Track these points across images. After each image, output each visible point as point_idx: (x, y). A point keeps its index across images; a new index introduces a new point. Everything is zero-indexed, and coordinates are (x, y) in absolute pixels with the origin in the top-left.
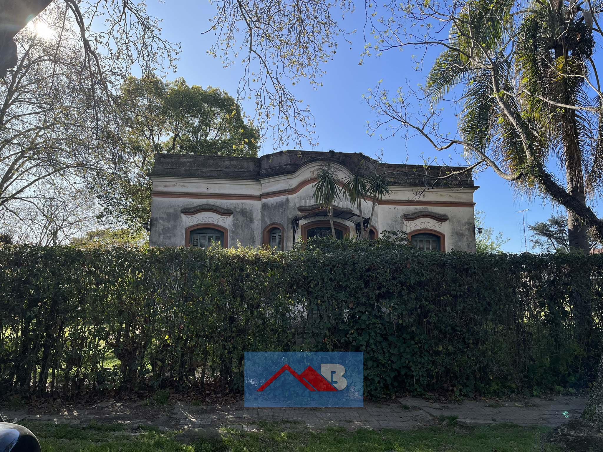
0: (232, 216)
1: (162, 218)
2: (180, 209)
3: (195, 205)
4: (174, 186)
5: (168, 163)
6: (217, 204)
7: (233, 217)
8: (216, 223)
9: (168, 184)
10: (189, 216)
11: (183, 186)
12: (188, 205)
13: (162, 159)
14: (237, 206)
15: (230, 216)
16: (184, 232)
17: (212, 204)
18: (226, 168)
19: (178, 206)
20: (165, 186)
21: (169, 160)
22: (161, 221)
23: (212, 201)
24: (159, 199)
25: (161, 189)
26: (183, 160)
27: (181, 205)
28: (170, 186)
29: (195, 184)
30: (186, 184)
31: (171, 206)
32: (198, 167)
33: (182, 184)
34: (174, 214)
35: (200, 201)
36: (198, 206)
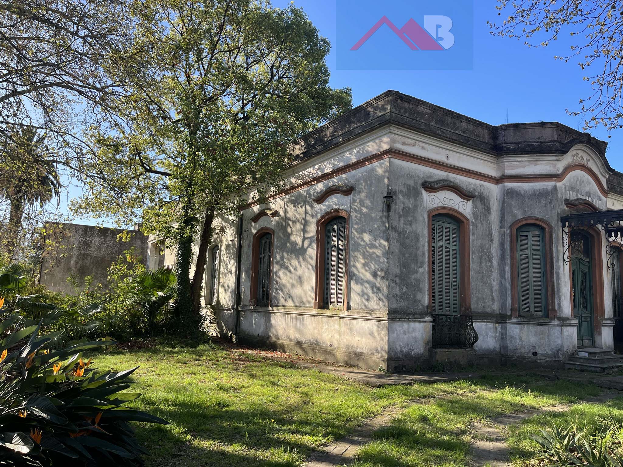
0: (471, 201)
1: (401, 192)
2: (420, 182)
3: (436, 178)
4: (414, 145)
5: (405, 110)
6: (458, 181)
7: (473, 202)
8: (456, 208)
9: (408, 140)
10: (430, 194)
11: (423, 148)
12: (428, 177)
13: (399, 101)
14: (475, 188)
15: (469, 200)
16: (426, 216)
17: (452, 180)
18: (464, 132)
19: (418, 176)
20: (404, 144)
21: (406, 105)
22: (401, 197)
23: (454, 177)
24: (398, 162)
25: (399, 146)
26: (421, 109)
27: (422, 176)
28: (409, 145)
29: (435, 148)
30: (425, 146)
31: (410, 176)
32: (436, 123)
33: (422, 144)
34: (414, 188)
35: (440, 174)
36: (439, 181)
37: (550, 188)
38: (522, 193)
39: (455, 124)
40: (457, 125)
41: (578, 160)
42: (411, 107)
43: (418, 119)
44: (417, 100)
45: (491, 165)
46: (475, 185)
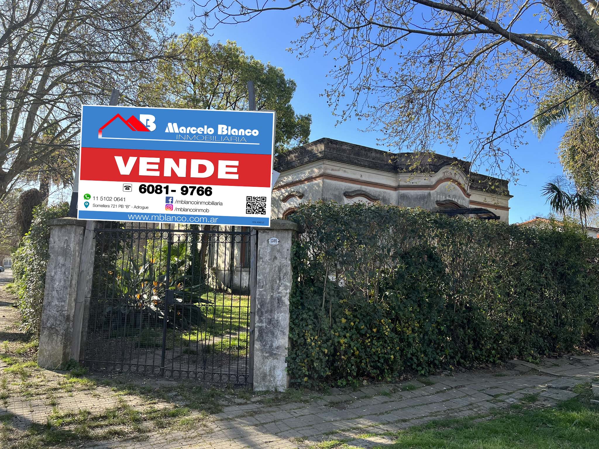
2: (343, 192)
3: (353, 190)
4: (339, 170)
5: (334, 149)
6: (368, 190)
9: (335, 168)
10: (349, 199)
11: (345, 171)
12: (348, 189)
13: (330, 144)
14: (379, 194)
17: (364, 190)
18: (373, 159)
19: (342, 189)
20: (332, 170)
21: (335, 146)
23: (365, 188)
24: (328, 181)
25: (329, 172)
26: (344, 147)
27: (343, 189)
28: (335, 170)
29: (353, 171)
30: (347, 170)
31: (336, 189)
32: (354, 155)
33: (344, 169)
34: (338, 196)
35: (356, 187)
36: (355, 191)
37: (426, 194)
38: (410, 196)
39: (367, 154)
40: (369, 154)
41: (448, 175)
42: (338, 146)
43: (342, 154)
44: (342, 142)
45: (393, 179)
46: (380, 192)
